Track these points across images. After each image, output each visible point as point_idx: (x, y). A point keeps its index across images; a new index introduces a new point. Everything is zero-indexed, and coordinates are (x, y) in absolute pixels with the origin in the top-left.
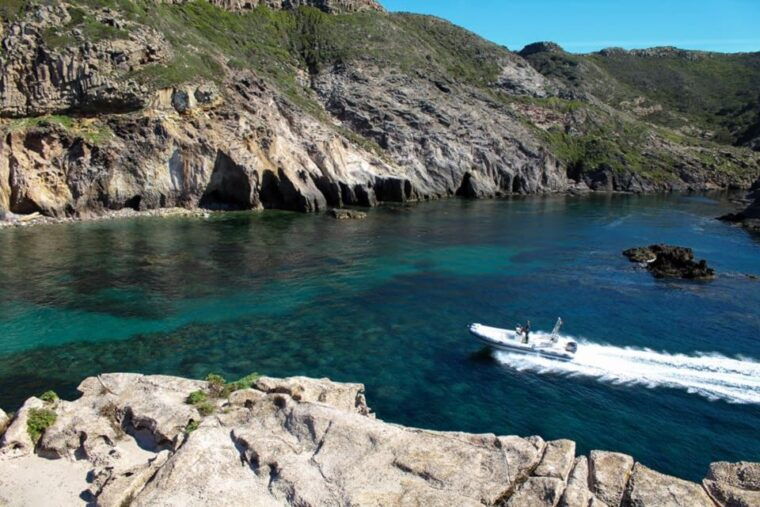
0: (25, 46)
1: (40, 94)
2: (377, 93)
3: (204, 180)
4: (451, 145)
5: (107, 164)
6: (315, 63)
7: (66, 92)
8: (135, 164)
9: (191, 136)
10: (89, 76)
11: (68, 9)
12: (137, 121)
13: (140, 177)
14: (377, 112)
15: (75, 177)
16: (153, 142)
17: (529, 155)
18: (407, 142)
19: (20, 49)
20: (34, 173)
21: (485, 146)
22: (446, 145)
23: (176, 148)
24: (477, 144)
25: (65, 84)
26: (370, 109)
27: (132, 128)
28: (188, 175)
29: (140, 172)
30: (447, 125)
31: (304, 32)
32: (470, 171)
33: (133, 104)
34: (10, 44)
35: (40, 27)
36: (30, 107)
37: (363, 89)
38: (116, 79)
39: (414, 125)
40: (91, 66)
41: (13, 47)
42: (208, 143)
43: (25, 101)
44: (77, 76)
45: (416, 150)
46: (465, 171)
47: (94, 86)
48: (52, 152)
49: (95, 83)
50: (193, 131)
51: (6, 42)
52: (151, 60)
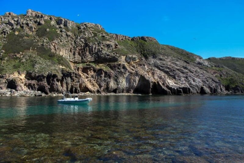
0: (81, 42)
1: (86, 56)
2: (169, 63)
3: (136, 84)
4: (195, 78)
5: (110, 77)
6: (146, 56)
7: (93, 56)
8: (117, 78)
9: (133, 70)
10: (101, 51)
11: (92, 32)
12: (117, 65)
13: (118, 82)
14: (171, 69)
15: (99, 81)
16: (122, 71)
17: (216, 82)
18: (182, 78)
19: (80, 43)
20: (86, 80)
21: (204, 79)
22: (194, 78)
23: (129, 73)
24: (202, 78)
25: (93, 53)
26: (168, 68)
27: (115, 67)
28: (131, 82)
29: (118, 81)
30: (193, 73)
31: (140, 47)
32: (203, 86)
33: (115, 60)
34: (77, 41)
35: (86, 37)
36: (83, 60)
37: (164, 62)
38: (109, 52)
39: (183, 73)
40: (102, 48)
41: (78, 43)
42: (138, 72)
43: (81, 59)
44: (97, 51)
45: (185, 80)
46: (201, 86)
47: (103, 54)
48: (91, 74)
49: (103, 53)
50: (133, 69)
51: (76, 41)
52: (117, 48)
